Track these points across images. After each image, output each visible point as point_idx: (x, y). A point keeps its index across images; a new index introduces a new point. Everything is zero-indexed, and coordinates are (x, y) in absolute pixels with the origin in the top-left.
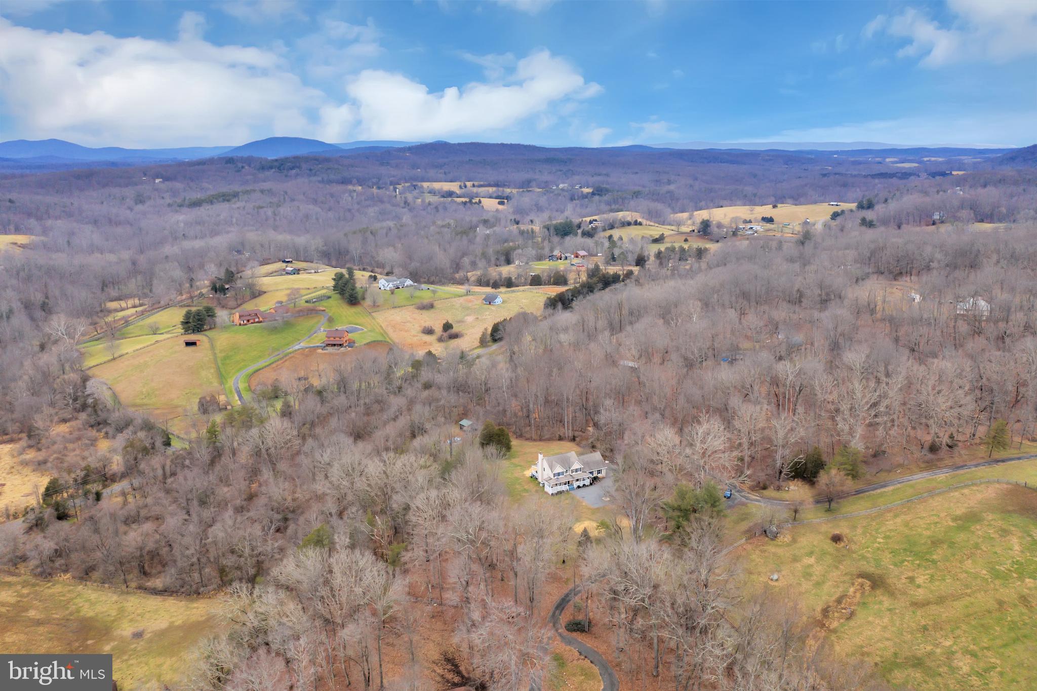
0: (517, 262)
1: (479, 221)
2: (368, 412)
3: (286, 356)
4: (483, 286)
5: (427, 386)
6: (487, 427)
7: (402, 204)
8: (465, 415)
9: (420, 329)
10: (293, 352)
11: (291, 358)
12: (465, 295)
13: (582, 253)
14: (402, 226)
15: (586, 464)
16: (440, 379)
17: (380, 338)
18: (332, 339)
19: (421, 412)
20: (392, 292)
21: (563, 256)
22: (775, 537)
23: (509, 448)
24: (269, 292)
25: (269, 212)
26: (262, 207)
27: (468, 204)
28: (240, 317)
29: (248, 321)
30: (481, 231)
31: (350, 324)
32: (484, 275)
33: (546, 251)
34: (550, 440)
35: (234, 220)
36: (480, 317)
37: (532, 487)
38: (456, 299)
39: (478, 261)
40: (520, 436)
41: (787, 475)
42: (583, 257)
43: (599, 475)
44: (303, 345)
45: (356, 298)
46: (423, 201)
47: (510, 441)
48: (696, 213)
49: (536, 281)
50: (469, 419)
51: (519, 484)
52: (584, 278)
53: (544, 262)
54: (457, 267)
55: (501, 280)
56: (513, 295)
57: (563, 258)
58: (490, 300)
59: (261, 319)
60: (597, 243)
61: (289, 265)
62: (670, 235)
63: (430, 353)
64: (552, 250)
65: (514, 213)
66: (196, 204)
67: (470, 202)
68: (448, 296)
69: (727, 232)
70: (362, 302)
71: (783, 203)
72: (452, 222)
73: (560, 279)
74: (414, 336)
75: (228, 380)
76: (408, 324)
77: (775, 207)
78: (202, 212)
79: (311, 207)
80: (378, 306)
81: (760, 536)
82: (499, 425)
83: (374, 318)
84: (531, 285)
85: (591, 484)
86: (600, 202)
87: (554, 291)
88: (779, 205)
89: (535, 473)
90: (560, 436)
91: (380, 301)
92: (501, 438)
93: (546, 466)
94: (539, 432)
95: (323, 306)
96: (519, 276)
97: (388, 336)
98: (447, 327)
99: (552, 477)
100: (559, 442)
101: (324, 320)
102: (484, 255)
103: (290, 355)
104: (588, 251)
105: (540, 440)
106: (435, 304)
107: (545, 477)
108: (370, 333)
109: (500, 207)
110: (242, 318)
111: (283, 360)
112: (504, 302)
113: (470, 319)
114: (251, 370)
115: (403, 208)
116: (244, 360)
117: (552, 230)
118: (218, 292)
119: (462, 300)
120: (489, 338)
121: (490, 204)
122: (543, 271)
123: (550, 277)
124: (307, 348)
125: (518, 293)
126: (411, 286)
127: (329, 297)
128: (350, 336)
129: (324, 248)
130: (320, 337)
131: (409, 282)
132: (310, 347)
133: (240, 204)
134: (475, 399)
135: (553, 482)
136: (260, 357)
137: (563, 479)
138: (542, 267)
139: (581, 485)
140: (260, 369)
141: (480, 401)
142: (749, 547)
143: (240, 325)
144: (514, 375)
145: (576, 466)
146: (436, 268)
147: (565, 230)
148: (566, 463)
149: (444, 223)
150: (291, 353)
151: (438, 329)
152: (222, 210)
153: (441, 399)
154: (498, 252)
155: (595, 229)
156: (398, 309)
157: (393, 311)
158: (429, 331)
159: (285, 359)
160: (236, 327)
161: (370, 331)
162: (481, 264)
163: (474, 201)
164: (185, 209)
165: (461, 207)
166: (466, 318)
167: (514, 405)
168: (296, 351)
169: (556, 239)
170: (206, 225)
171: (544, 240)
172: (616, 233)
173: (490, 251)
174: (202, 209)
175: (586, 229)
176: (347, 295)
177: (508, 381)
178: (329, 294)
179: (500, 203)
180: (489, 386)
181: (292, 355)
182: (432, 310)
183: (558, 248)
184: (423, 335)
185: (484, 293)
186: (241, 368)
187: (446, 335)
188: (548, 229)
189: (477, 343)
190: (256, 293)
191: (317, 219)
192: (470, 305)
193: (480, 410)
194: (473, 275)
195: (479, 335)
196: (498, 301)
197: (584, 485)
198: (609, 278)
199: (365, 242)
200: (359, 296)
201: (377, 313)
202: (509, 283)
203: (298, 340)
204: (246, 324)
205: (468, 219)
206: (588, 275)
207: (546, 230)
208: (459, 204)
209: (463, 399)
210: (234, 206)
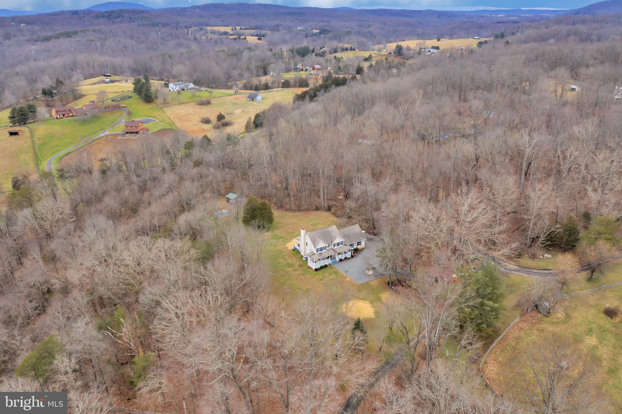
0: (271, 74)
1: (244, 48)
2: (143, 189)
3: (92, 142)
4: (248, 90)
5: (197, 164)
6: (250, 201)
7: (192, 39)
8: (231, 189)
9: (199, 120)
10: (98, 139)
11: (97, 143)
12: (234, 95)
13: (317, 67)
14: (191, 52)
15: (345, 236)
16: (210, 157)
17: (168, 127)
18: (129, 128)
19: (189, 188)
20: (179, 93)
21: (304, 68)
22: (548, 313)
23: (270, 220)
24: (87, 95)
25: (98, 44)
26: (93, 41)
27: (238, 39)
28: (56, 112)
29: (64, 115)
30: (246, 54)
31: (145, 116)
32: (249, 82)
33: (292, 66)
34: (307, 210)
35: (72, 49)
36: (245, 110)
37: (295, 261)
38: (227, 97)
39: (244, 73)
40: (281, 207)
41: (543, 244)
42: (318, 69)
43: (359, 247)
44: (107, 133)
45: (150, 97)
46: (207, 38)
47: (272, 214)
48: (388, 45)
49: (286, 85)
50: (234, 193)
51: (283, 257)
52: (320, 82)
53: (290, 73)
54: (229, 77)
55: (260, 85)
56: (270, 94)
57: (304, 70)
58: (252, 98)
59: (74, 114)
60: (327, 61)
61: (109, 78)
62: (375, 56)
63: (206, 137)
64: (296, 65)
65: (268, 45)
66: (47, 39)
67: (239, 38)
68: (221, 95)
69: (413, 53)
70: (155, 100)
71: (442, 38)
72: (226, 49)
73: (303, 83)
74: (195, 125)
75: (43, 162)
76: (191, 116)
77: (439, 40)
78: (51, 44)
79: (129, 40)
80: (168, 103)
81: (531, 311)
82: (262, 198)
83: (164, 112)
84: (282, 87)
85: (352, 257)
86: (325, 38)
87: (300, 91)
88: (441, 39)
89: (297, 247)
90: (317, 207)
91: (169, 99)
92: (264, 211)
93: (308, 240)
94: (297, 202)
95: (125, 104)
96: (274, 82)
97: (175, 125)
98: (220, 117)
99: (315, 252)
100: (316, 212)
101: (125, 114)
102: (248, 69)
103: (96, 141)
104: (321, 65)
105: (299, 211)
106: (212, 101)
107: (308, 252)
108: (161, 123)
109: (259, 41)
110: (59, 113)
111: (90, 145)
112: (263, 99)
113: (238, 111)
114: (63, 153)
115: (193, 41)
116: (57, 146)
117: (295, 53)
118: (47, 95)
119: (232, 97)
120: (252, 125)
121: (252, 40)
122: (291, 78)
123: (295, 82)
124: (110, 135)
125: (273, 93)
126: (194, 88)
127: (130, 97)
128: (145, 125)
129: (135, 66)
130: (120, 127)
131: (191, 85)
132: (112, 135)
133: (77, 39)
134: (239, 174)
135: (316, 257)
136: (71, 143)
137: (325, 253)
138: (291, 76)
139: (343, 258)
140: (70, 153)
141: (245, 176)
142: (525, 326)
143: (57, 118)
144: (273, 152)
145: (338, 240)
146: (213, 78)
147: (303, 53)
148: (328, 237)
149: (220, 50)
150: (96, 140)
151: (214, 119)
152: (64, 42)
153: (208, 175)
154: (258, 66)
155: (324, 53)
156: (183, 105)
157: (179, 107)
158: (207, 121)
159: (92, 144)
160: (54, 120)
161: (161, 122)
162: (246, 75)
163: (241, 38)
164: (38, 43)
165: (233, 41)
166: (235, 111)
167: (274, 178)
168: (101, 138)
169: (298, 58)
170: (52, 52)
171: (289, 58)
172: (339, 55)
173: (253, 66)
174: (50, 42)
175: (318, 52)
176: (143, 95)
177: (269, 158)
178: (130, 95)
179: (258, 39)
180: (252, 162)
181: (98, 141)
182: (209, 106)
183: (300, 63)
184: (202, 124)
185: (248, 93)
186: (55, 152)
187: (219, 123)
188: (293, 52)
189: (243, 129)
190: (78, 97)
191: (133, 49)
192: (238, 101)
193: (245, 185)
194: (240, 84)
195: (245, 123)
196: (259, 98)
197: (346, 258)
198: (339, 81)
199: (164, 62)
200: (153, 96)
201: (167, 108)
202: (266, 87)
203: (104, 130)
204: (62, 118)
205: (237, 47)
206: (323, 80)
207: (291, 53)
208: (231, 39)
209: (228, 174)
210: (73, 40)
